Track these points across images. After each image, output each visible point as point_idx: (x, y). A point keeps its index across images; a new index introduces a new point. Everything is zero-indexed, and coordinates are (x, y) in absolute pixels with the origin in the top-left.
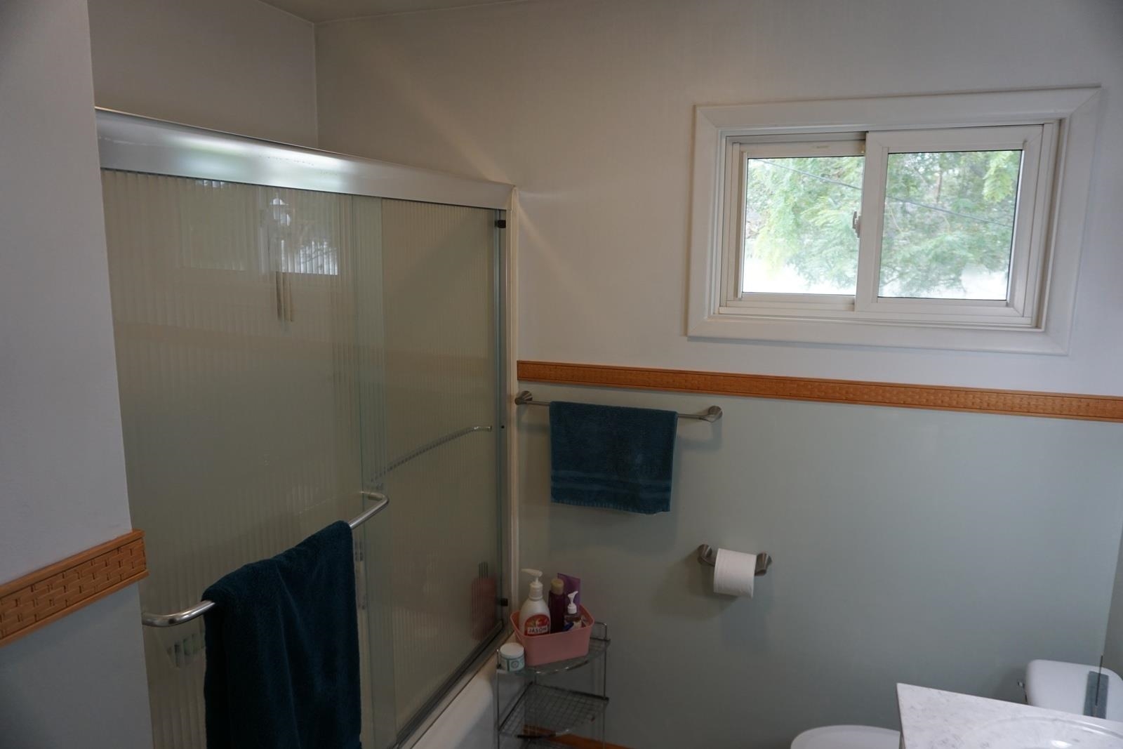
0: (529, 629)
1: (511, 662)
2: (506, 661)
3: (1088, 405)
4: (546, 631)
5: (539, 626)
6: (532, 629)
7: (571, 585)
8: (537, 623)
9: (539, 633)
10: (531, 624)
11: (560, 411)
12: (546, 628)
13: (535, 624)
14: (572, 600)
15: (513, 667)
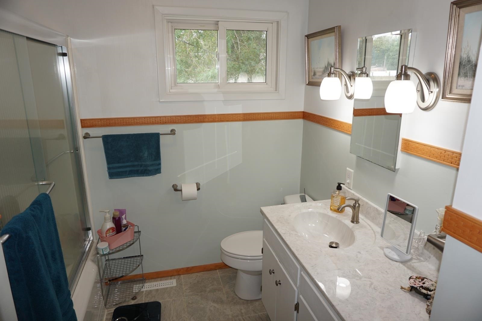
0: (107, 235)
1: (104, 250)
2: (101, 250)
3: (291, 115)
4: (115, 234)
5: (112, 232)
6: (109, 234)
7: (122, 212)
8: (111, 231)
9: (112, 235)
10: (108, 232)
11: (106, 139)
12: (115, 232)
13: (110, 232)
14: (124, 218)
15: (105, 252)
